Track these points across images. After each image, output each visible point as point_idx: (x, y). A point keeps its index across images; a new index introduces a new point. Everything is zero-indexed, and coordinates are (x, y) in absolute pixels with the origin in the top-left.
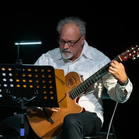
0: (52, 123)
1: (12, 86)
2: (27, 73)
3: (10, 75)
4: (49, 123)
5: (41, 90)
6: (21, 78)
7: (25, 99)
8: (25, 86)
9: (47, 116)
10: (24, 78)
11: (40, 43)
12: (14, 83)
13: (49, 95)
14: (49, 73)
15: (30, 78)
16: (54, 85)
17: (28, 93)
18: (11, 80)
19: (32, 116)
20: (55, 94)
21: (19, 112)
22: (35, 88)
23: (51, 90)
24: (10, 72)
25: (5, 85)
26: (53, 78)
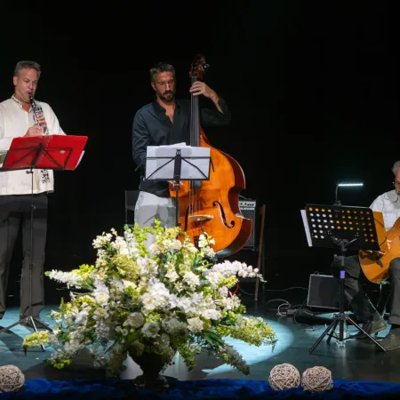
0: (382, 266)
1: (333, 227)
2: (347, 215)
3: (330, 216)
4: (379, 266)
5: (362, 233)
6: (341, 220)
7: (345, 241)
8: (345, 228)
9: (376, 258)
10: (344, 220)
11: (361, 185)
12: (335, 224)
13: (370, 238)
14: (368, 216)
15: (350, 220)
16: (374, 227)
17: (348, 235)
18: (332, 222)
19: (363, 257)
20: (375, 237)
21: (339, 254)
22: (355, 231)
23: (371, 233)
24: (330, 213)
25: (326, 227)
26: (372, 221)
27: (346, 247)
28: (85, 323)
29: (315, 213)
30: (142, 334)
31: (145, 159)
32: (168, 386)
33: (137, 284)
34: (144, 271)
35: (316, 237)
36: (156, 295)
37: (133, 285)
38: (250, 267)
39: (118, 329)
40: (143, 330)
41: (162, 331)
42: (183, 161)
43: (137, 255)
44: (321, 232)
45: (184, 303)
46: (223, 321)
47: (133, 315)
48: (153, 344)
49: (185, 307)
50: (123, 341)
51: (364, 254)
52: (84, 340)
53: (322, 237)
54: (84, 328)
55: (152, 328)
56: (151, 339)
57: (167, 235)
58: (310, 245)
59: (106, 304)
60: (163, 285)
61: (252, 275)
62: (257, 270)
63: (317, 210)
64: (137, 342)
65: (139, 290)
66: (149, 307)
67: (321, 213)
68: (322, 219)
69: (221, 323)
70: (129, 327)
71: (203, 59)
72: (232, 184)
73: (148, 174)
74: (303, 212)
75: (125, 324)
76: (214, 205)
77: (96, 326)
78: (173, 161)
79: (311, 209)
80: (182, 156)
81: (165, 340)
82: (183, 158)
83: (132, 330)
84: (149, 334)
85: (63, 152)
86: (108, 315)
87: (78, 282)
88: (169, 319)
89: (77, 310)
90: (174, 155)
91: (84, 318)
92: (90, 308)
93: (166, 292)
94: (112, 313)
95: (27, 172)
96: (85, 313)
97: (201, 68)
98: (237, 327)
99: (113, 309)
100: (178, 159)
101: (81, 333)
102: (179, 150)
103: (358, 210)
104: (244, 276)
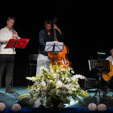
0: (109, 76)
1: (97, 65)
2: (102, 62)
5: (105, 67)
6: (100, 63)
7: (101, 69)
8: (101, 65)
11: (105, 54)
13: (108, 68)
14: (108, 62)
17: (102, 67)
20: (109, 68)
21: (99, 73)
22: (104, 66)
23: (108, 67)
24: (97, 61)
25: (95, 65)
26: (109, 64)
27: (101, 71)
28: (39, 92)
29: (92, 61)
30: (56, 95)
31: (45, 46)
32: (60, 109)
33: (53, 81)
34: (55, 77)
35: (92, 68)
36: (59, 84)
37: (52, 81)
38: (83, 76)
39: (49, 93)
40: (56, 94)
41: (61, 94)
42: (55, 46)
43: (53, 73)
44: (94, 66)
45: (67, 86)
46: (77, 91)
47: (53, 89)
48: (59, 98)
49: (67, 87)
50: (51, 97)
51: (104, 72)
52: (38, 97)
53: (94, 68)
54: (39, 93)
55: (59, 93)
56: (59, 96)
57: (61, 67)
58: (90, 70)
59: (45, 86)
60: (61, 81)
61: (84, 78)
62: (85, 77)
63: (93, 60)
64: (55, 97)
65: (54, 82)
66: (57, 87)
67: (94, 61)
68: (94, 63)
69: (76, 92)
70: (52, 93)
71: (56, 18)
72: (66, 53)
73: (45, 50)
74: (89, 61)
75: (51, 92)
76: (61, 58)
77: (42, 92)
78: (53, 46)
79: (91, 60)
80: (55, 45)
81: (62, 97)
82: (56, 46)
83: (53, 94)
84: (58, 95)
85: (22, 43)
86: (46, 90)
87: (35, 80)
88: (63, 91)
89: (35, 88)
90: (53, 45)
91: (38, 90)
92: (40, 88)
93: (62, 83)
94: (48, 89)
95: (12, 49)
96: (38, 89)
97: (56, 20)
98: (81, 93)
99: (48, 88)
100: (54, 46)
101: (38, 95)
102: (55, 43)
103: (103, 60)
104: (82, 79)
